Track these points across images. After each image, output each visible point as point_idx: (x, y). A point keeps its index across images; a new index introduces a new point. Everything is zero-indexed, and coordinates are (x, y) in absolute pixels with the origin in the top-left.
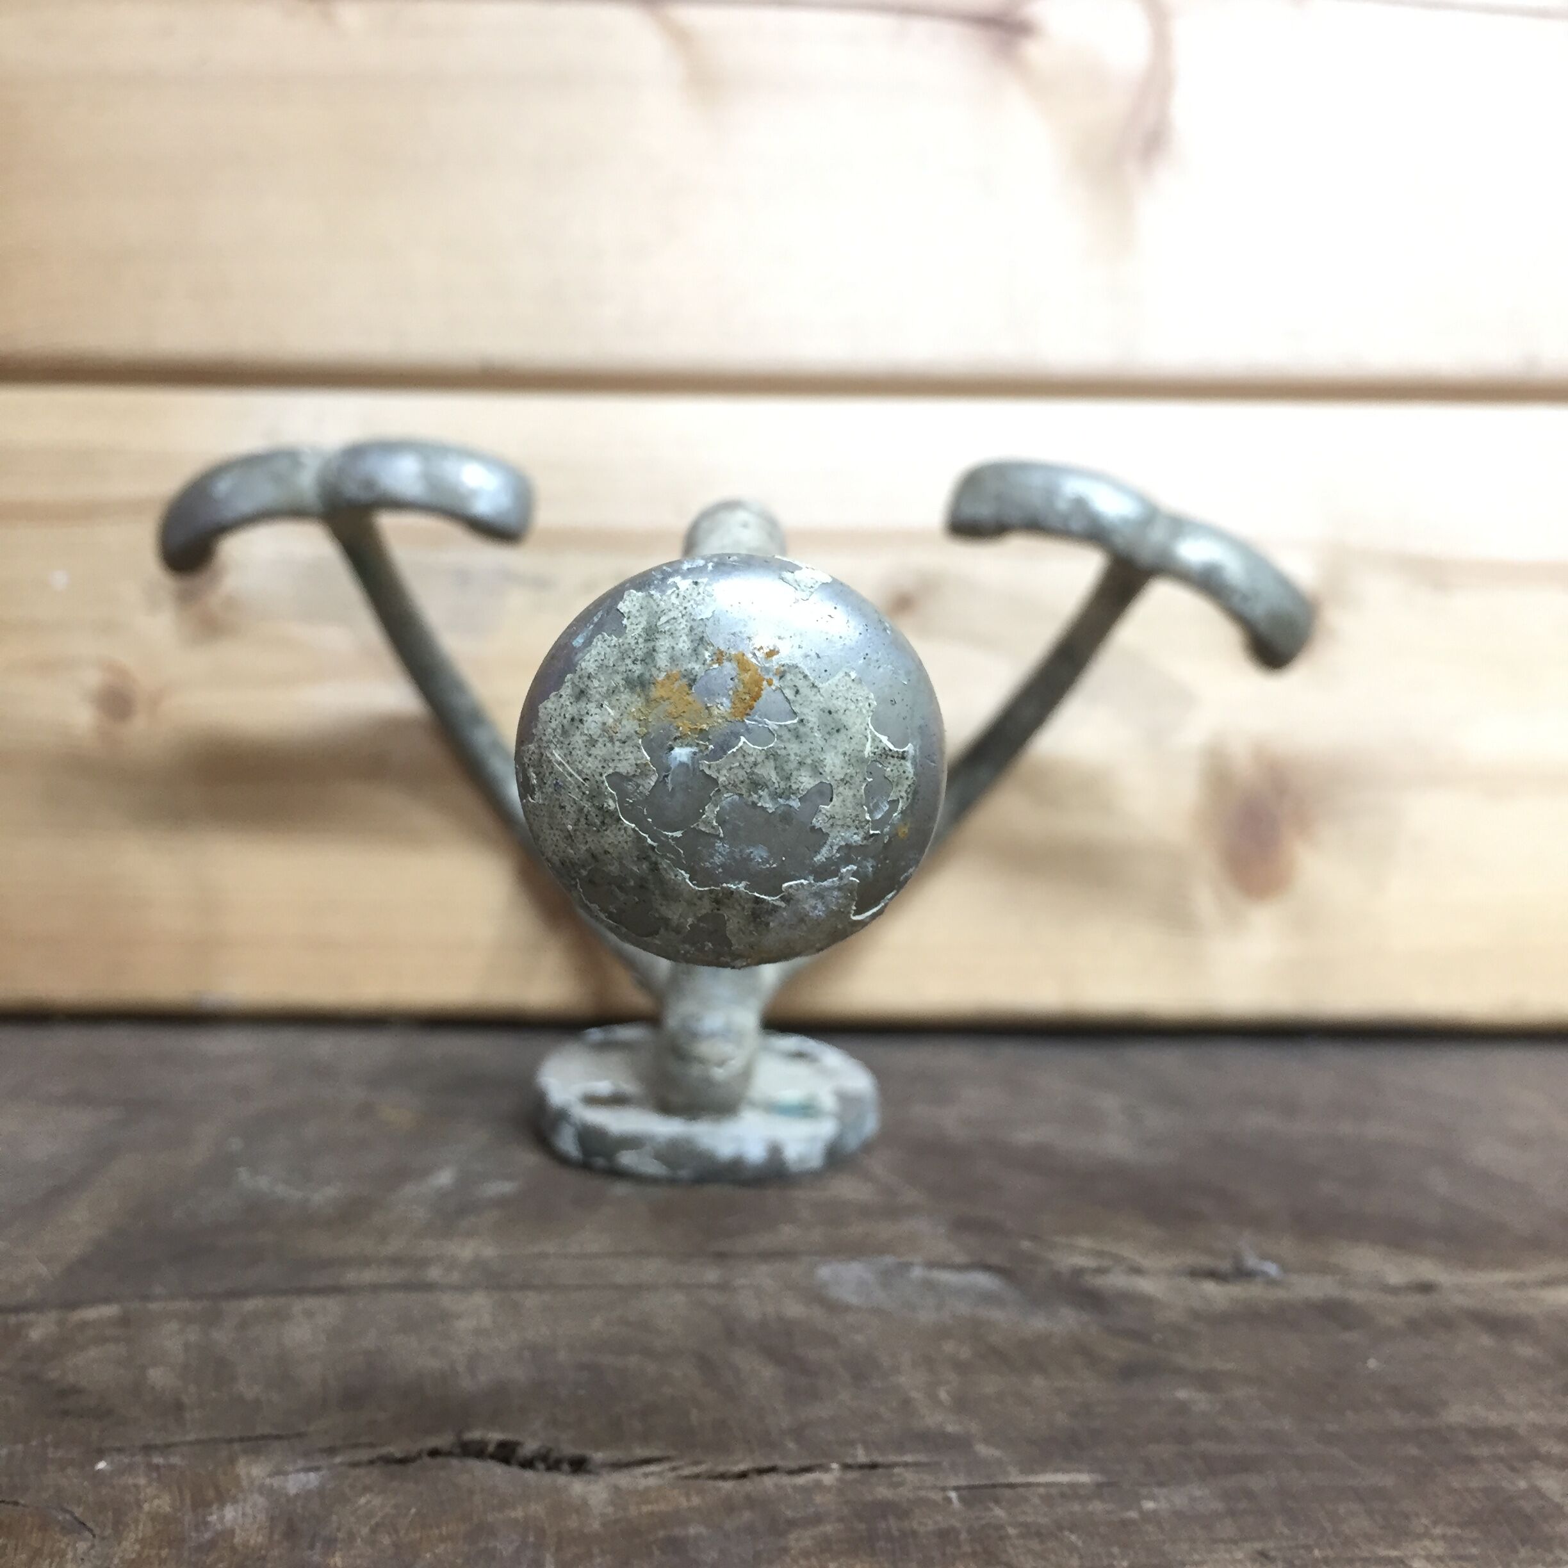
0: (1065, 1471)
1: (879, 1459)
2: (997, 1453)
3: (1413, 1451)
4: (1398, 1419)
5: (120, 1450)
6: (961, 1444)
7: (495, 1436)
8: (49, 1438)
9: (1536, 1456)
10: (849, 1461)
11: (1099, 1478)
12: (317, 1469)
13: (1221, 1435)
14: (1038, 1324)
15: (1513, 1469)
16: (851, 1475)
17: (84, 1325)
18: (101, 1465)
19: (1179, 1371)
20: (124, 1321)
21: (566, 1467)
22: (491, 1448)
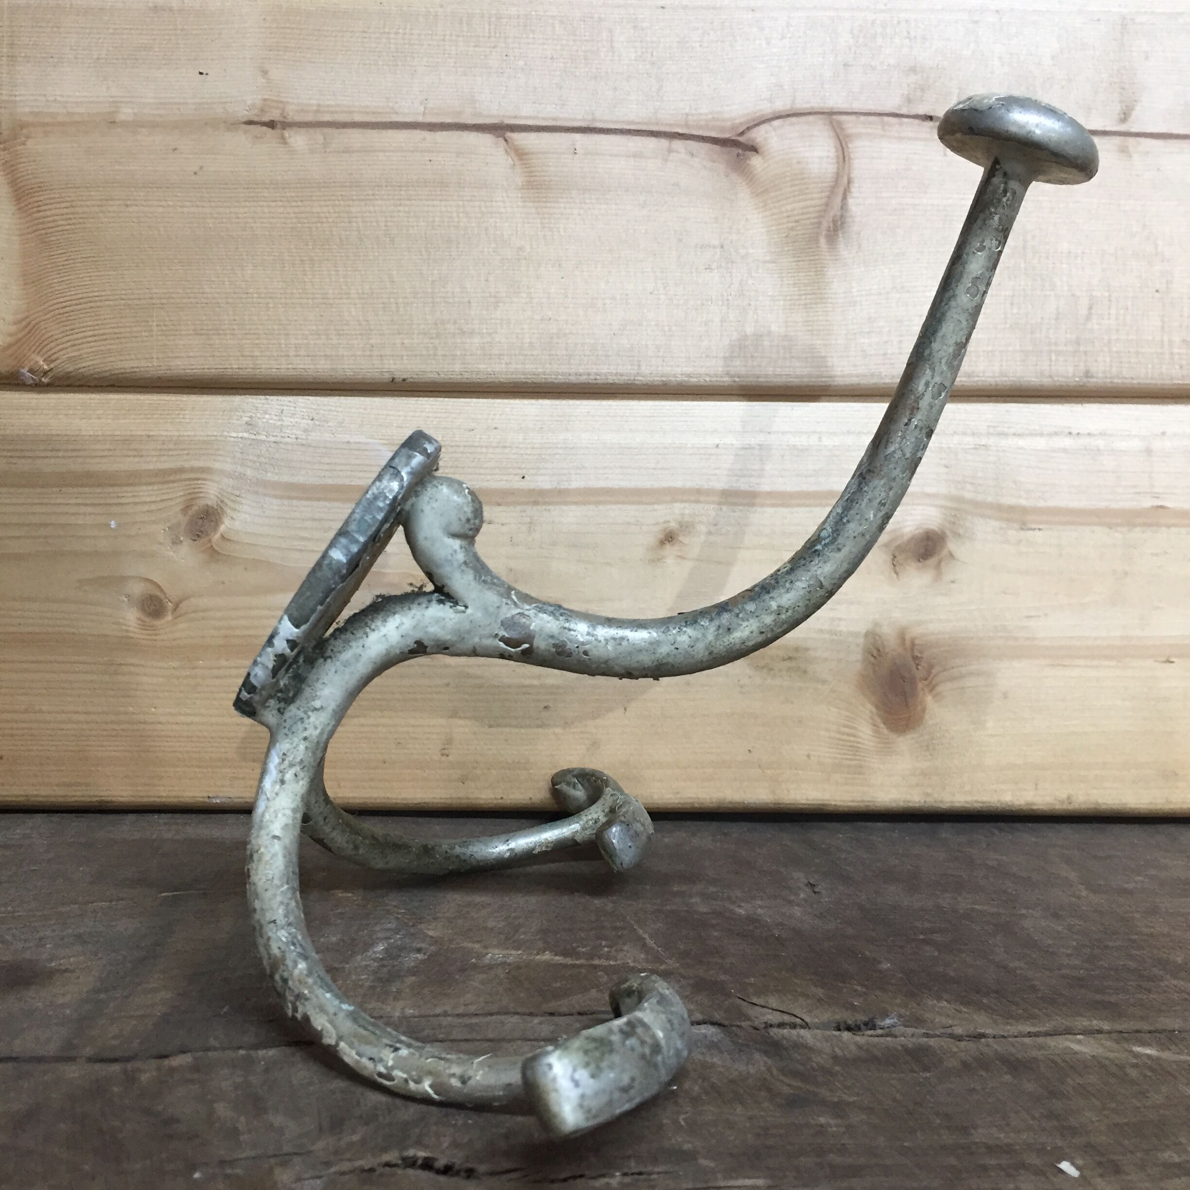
0: (749, 1178)
1: (643, 1170)
2: (712, 1165)
3: (953, 1161)
4: (948, 1139)
5: (206, 1164)
6: (690, 1157)
7: (422, 1154)
8: (164, 1155)
9: (1023, 1166)
10: (626, 1170)
11: (769, 1182)
12: (320, 1177)
13: (842, 1150)
14: (741, 1067)
15: (1009, 1175)
16: (627, 1180)
17: (172, 1070)
18: (197, 1175)
19: (823, 1103)
20: (196, 1068)
21: (462, 1174)
22: (420, 1162)
